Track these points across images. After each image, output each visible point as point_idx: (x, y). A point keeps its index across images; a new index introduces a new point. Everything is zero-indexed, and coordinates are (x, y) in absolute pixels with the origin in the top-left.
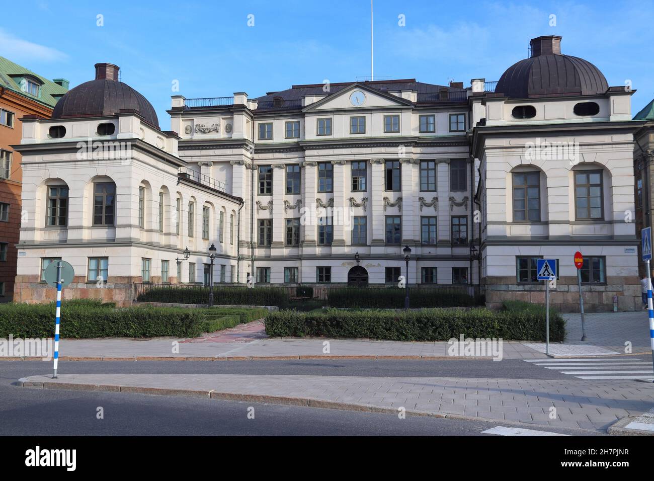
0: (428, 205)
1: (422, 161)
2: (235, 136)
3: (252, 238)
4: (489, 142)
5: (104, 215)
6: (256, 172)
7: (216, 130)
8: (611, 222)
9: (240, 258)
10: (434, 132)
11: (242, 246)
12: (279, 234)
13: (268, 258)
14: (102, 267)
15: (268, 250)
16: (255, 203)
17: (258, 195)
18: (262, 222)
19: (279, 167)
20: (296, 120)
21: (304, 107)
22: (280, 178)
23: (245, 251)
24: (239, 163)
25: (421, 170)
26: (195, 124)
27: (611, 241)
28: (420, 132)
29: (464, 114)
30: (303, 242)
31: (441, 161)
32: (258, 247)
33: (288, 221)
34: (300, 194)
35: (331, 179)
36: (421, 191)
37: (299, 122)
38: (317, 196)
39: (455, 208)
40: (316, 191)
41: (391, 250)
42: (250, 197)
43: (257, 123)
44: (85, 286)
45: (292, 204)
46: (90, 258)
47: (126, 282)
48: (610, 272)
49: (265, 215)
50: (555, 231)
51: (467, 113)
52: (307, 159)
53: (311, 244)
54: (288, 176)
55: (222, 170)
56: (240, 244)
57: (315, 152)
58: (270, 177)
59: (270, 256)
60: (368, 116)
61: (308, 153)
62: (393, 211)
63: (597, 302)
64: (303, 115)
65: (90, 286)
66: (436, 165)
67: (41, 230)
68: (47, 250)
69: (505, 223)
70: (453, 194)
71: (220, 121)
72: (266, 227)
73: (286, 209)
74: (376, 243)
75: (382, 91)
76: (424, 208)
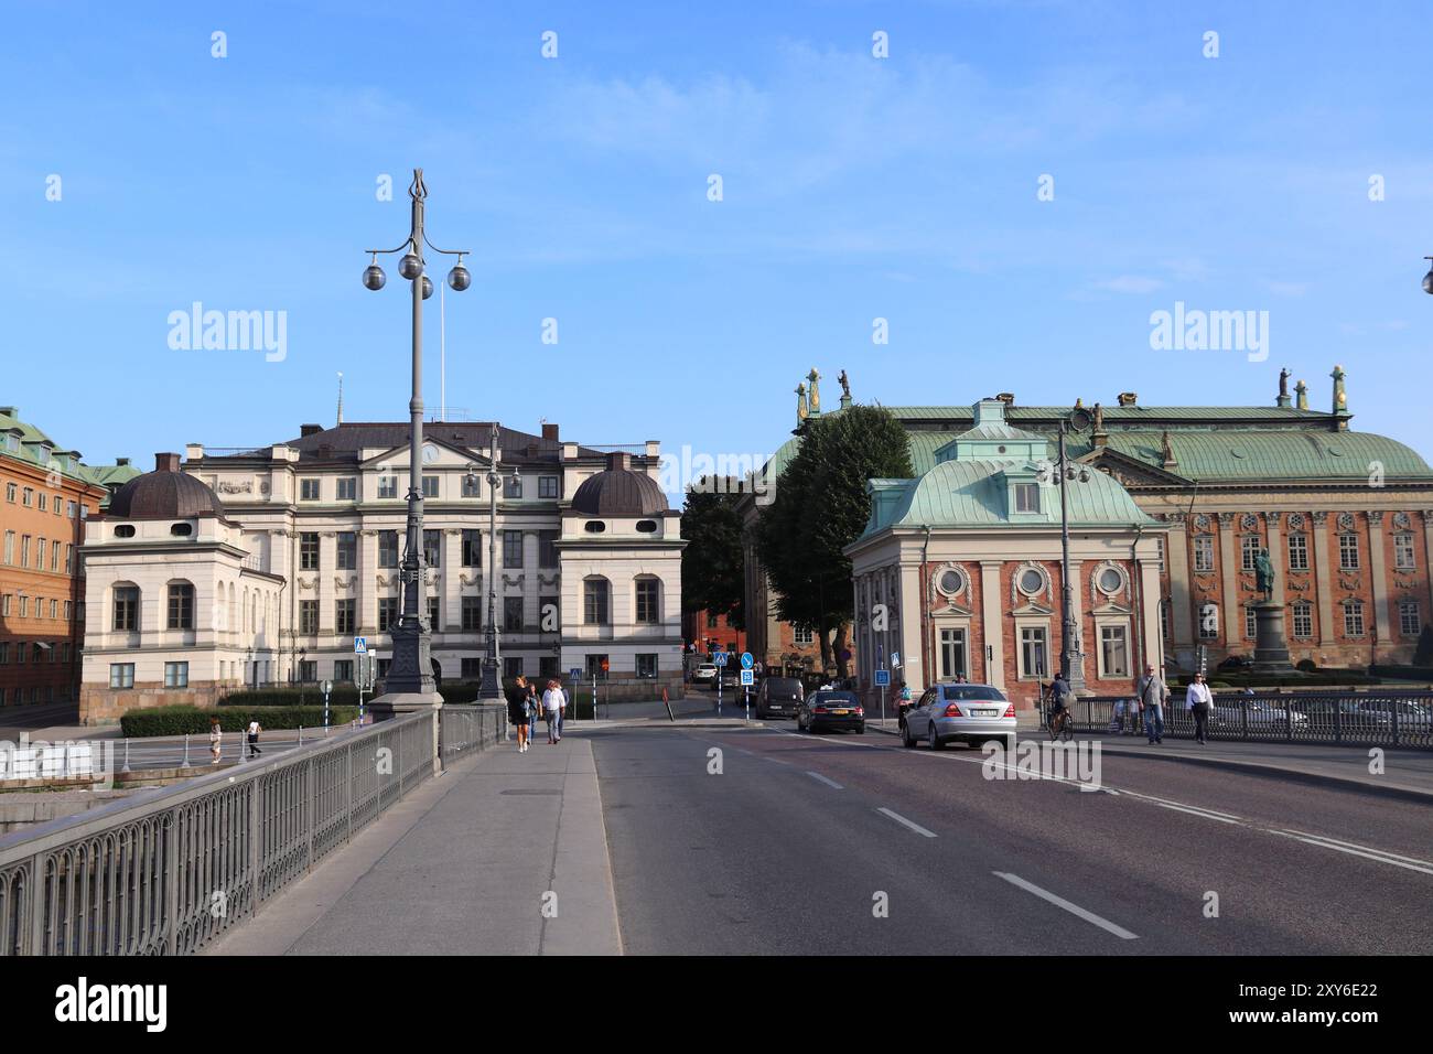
0: (514, 584)
1: (506, 531)
2: (274, 499)
3: (292, 626)
4: (564, 554)
5: (180, 618)
6: (298, 542)
7: (248, 490)
8: (663, 625)
9: (281, 652)
10: (521, 497)
11: (284, 636)
12: (328, 619)
13: (314, 649)
14: (180, 672)
15: (313, 639)
16: (296, 580)
17: (300, 570)
18: (305, 604)
19: (329, 535)
20: (350, 477)
21: (362, 462)
22: (329, 550)
23: (287, 642)
24: (280, 533)
25: (504, 542)
26: (219, 481)
27: (662, 641)
28: (504, 497)
29: (556, 478)
30: (360, 628)
31: (529, 532)
32: (301, 635)
33: (340, 603)
34: (355, 569)
35: (394, 552)
36: (505, 567)
37: (354, 480)
38: (378, 572)
39: (544, 587)
40: (376, 566)
41: (469, 638)
42: (290, 573)
43: (299, 478)
44: (163, 692)
45: (344, 582)
46: (167, 663)
47: (209, 685)
48: (661, 667)
49: (309, 595)
50: (618, 633)
51: (559, 477)
52: (365, 527)
53: (371, 631)
54: (340, 546)
55: (255, 540)
56: (281, 634)
57: (375, 518)
58: (317, 548)
59: (315, 648)
60: (442, 476)
61: (366, 519)
62: (471, 592)
63: (649, 693)
64: (361, 472)
65: (169, 691)
66: (522, 536)
67: (107, 634)
68: (118, 656)
69: (576, 626)
70: (542, 571)
71: (254, 479)
72: (311, 610)
73: (336, 587)
74: (451, 629)
75: (457, 447)
76: (509, 588)
